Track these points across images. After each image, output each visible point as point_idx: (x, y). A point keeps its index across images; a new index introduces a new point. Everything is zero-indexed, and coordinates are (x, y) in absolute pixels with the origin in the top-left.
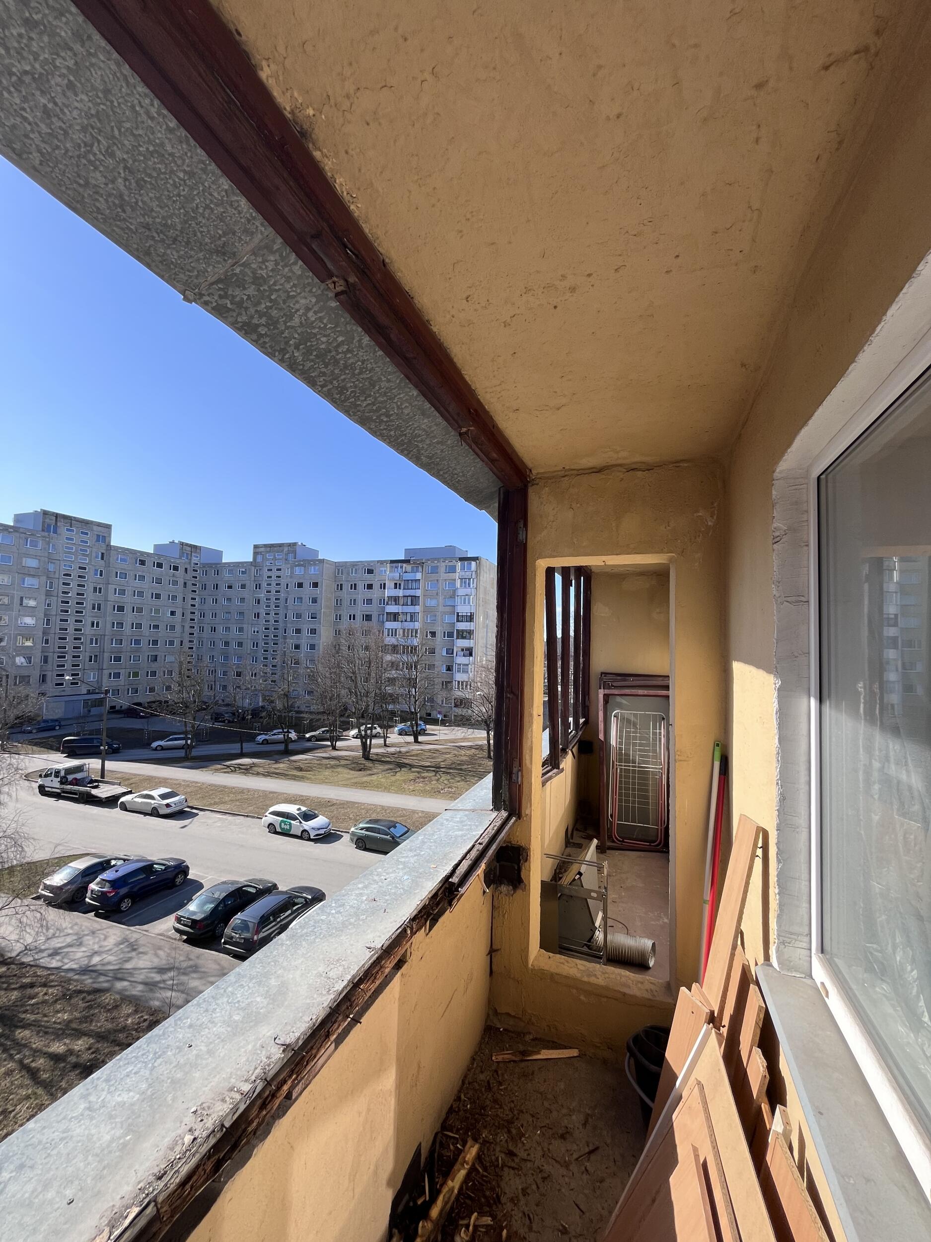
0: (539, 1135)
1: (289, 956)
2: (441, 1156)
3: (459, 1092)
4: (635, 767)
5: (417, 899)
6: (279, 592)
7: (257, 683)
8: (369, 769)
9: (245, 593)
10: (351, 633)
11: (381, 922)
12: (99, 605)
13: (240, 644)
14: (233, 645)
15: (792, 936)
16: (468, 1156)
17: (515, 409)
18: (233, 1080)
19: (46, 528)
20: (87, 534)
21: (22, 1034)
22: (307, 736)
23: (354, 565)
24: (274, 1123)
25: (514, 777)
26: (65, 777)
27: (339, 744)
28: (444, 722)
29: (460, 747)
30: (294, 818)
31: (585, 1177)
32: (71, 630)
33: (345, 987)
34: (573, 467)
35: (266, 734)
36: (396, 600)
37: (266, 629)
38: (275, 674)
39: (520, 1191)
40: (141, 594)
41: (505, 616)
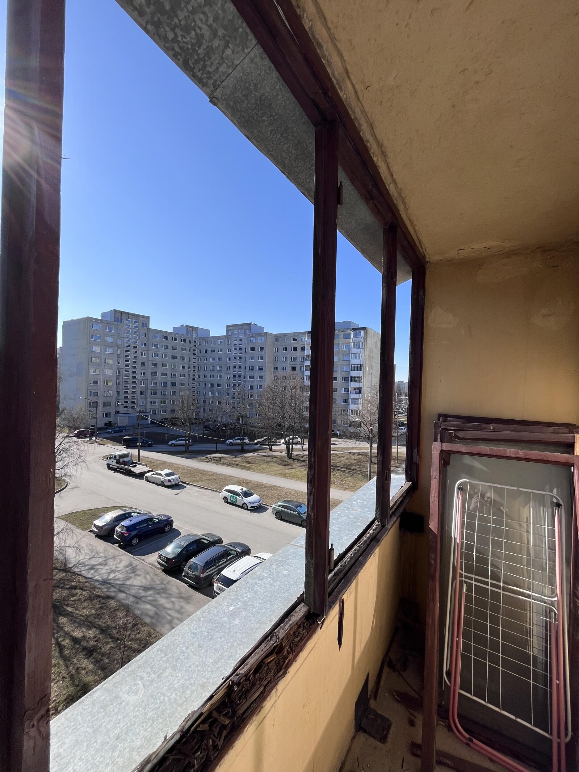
4: (498, 587)
6: (241, 353)
8: (290, 465)
9: (222, 355)
12: (144, 362)
13: (220, 385)
14: (216, 386)
19: (116, 320)
20: (137, 322)
21: (63, 620)
22: (256, 441)
23: (285, 335)
26: (119, 460)
27: (274, 447)
29: (351, 453)
30: (238, 495)
32: (130, 377)
35: (231, 439)
37: (234, 376)
40: (166, 356)
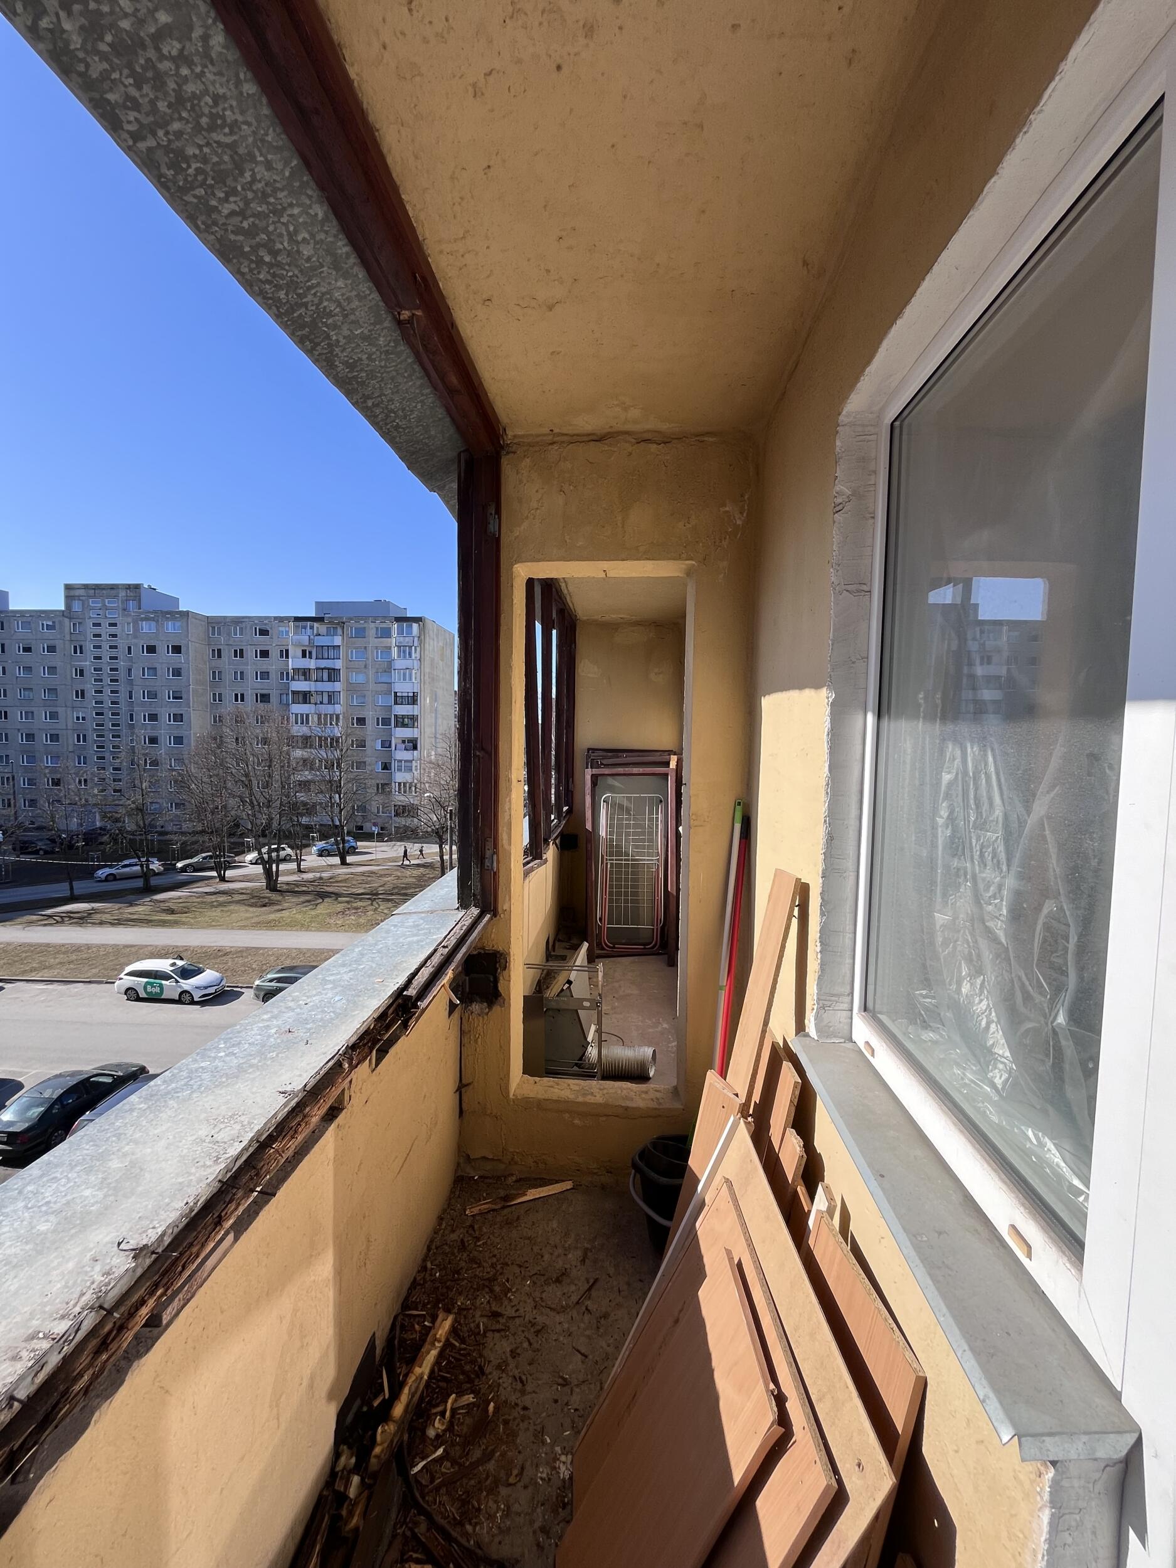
0: (529, 1286)
1: (144, 1123)
2: (402, 1341)
3: (424, 1260)
4: (628, 860)
5: (356, 1022)
6: (116, 658)
7: (89, 794)
8: (277, 903)
9: (56, 660)
10: (239, 720)
11: (301, 1057)
13: (55, 738)
14: (43, 739)
15: (833, 998)
16: (440, 1332)
17: (485, 297)
18: (35, 1323)
22: (179, 865)
23: (238, 621)
24: (130, 1366)
25: (487, 863)
27: (229, 873)
28: (381, 837)
30: (167, 977)
31: (587, 1317)
33: (245, 1149)
34: (565, 431)
35: (111, 867)
36: (305, 674)
37: (97, 714)
38: (120, 780)
39: (508, 1355)
41: (472, 642)
